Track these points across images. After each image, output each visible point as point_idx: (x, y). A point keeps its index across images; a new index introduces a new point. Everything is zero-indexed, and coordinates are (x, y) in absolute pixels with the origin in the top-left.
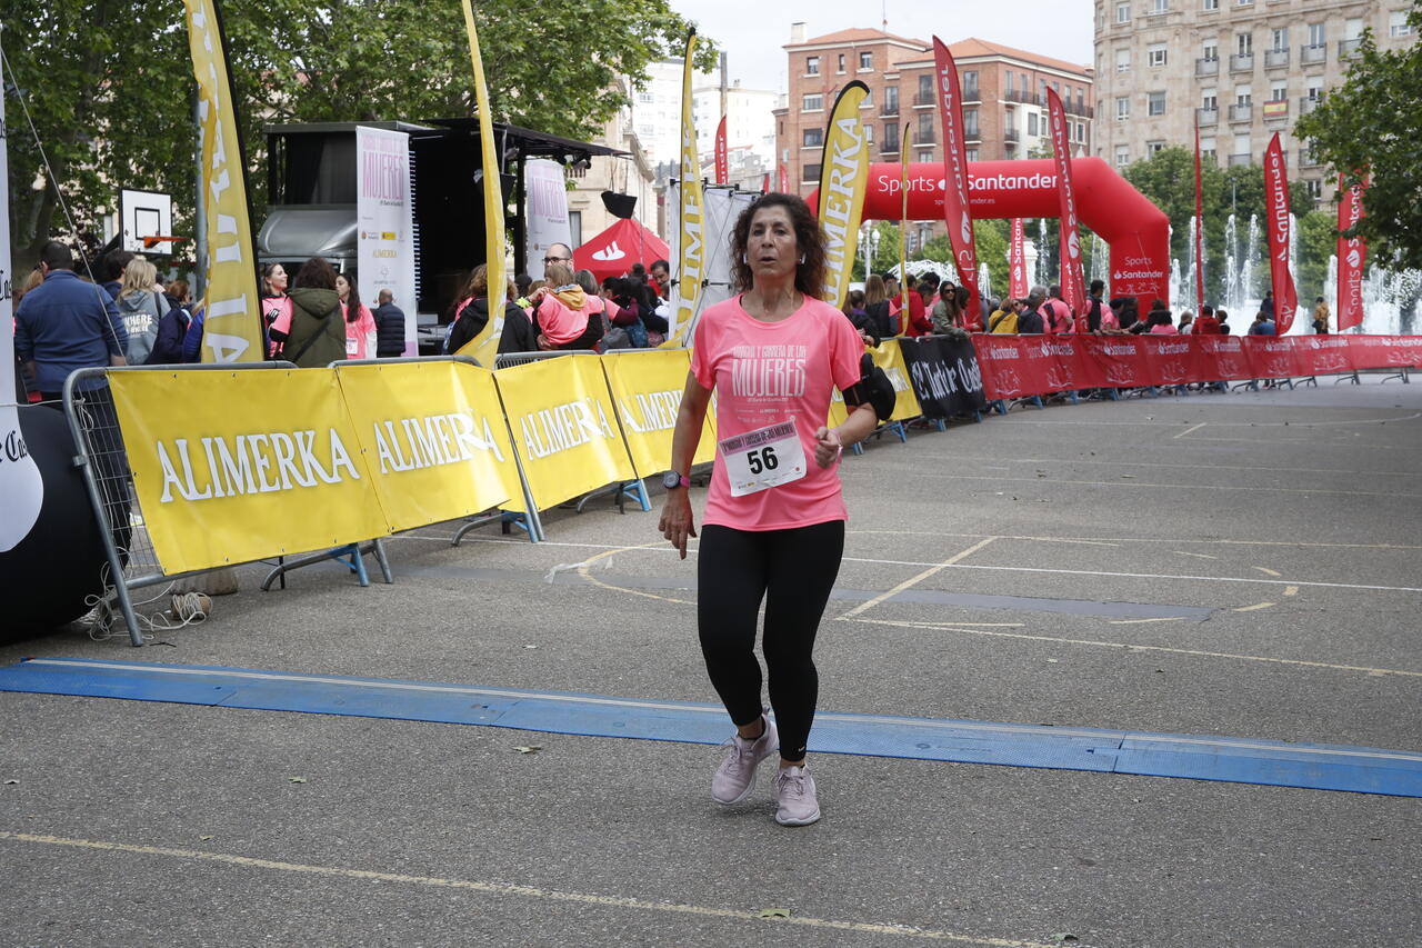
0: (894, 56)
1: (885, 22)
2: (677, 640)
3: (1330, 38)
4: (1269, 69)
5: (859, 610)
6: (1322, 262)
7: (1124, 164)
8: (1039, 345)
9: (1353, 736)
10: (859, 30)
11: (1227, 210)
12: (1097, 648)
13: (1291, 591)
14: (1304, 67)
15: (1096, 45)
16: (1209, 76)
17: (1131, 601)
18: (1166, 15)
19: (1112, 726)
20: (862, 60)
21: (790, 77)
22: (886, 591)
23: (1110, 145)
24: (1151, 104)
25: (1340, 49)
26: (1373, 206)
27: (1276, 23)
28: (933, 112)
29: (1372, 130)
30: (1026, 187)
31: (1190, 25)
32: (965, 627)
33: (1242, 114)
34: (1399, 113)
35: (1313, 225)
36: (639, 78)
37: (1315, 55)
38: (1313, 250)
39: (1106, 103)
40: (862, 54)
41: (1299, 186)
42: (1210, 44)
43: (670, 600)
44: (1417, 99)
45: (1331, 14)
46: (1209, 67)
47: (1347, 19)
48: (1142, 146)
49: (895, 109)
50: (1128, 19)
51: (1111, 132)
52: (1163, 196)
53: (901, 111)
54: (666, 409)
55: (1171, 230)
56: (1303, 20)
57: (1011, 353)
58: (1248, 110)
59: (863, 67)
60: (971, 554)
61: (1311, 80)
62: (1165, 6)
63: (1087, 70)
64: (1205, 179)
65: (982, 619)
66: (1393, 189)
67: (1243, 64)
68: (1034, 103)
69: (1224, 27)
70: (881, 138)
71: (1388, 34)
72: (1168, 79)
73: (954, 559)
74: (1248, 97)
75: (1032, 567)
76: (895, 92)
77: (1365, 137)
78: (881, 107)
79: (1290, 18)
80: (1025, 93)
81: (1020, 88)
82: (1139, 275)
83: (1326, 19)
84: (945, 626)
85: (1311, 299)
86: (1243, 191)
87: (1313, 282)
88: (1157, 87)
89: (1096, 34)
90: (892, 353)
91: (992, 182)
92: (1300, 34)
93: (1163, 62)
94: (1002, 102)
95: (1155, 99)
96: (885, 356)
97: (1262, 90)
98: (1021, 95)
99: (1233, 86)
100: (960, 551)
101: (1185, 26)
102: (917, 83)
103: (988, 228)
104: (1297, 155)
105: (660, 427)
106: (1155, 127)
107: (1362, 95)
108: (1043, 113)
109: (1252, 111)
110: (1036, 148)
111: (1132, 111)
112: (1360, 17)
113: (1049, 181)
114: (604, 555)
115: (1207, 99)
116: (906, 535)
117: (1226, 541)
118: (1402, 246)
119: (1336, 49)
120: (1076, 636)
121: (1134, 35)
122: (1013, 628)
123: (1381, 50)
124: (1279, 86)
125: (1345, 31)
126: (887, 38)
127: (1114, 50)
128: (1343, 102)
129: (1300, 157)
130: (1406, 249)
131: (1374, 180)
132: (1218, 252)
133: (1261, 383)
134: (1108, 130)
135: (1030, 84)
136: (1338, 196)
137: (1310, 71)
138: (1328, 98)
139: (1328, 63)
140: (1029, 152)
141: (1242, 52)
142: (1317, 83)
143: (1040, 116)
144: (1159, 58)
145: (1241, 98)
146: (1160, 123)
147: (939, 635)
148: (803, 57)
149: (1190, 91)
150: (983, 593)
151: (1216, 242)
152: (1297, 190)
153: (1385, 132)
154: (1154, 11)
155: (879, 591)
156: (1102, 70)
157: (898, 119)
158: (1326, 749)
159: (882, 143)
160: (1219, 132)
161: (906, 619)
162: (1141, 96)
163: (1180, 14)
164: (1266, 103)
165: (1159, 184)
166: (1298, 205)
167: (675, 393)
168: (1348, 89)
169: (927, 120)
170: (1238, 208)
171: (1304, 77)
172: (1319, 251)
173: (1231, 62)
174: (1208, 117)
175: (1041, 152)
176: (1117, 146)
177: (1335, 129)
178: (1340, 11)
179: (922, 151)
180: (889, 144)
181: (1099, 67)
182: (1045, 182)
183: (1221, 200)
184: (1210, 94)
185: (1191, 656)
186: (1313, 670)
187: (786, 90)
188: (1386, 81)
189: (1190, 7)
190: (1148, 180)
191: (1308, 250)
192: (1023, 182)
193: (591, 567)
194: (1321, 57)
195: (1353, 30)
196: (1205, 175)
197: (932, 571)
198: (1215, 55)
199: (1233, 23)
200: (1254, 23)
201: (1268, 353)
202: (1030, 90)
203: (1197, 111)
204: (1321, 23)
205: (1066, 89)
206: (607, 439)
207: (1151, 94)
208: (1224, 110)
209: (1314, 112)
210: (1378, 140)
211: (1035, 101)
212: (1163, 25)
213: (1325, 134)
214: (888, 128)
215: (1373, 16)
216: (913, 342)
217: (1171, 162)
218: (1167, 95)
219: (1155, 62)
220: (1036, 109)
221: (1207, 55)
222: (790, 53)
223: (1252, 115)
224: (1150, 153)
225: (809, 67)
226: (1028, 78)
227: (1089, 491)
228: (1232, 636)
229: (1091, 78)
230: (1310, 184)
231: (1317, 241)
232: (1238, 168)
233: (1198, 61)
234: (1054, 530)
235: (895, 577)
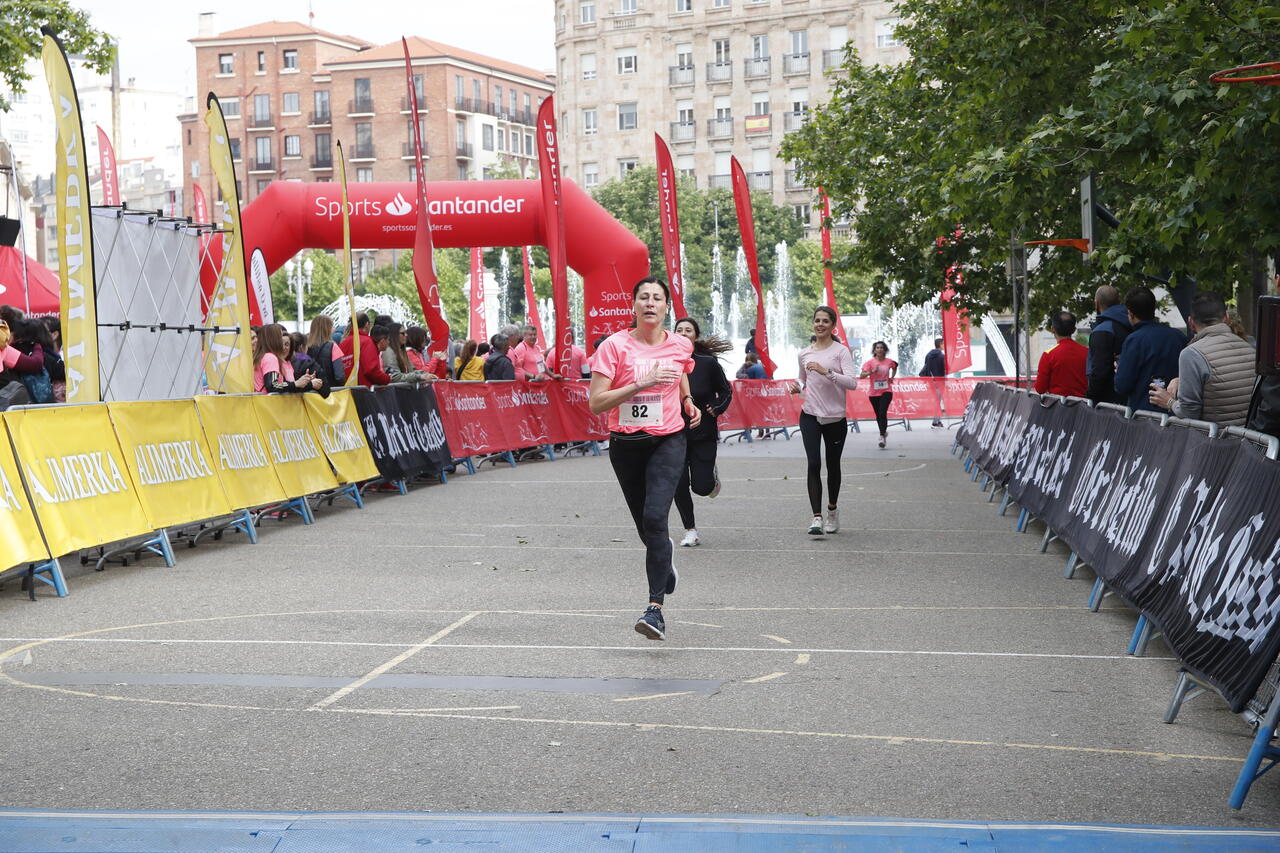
0: (323, 54)
1: (312, 15)
2: (123, 743)
3: (815, 47)
4: (749, 80)
5: (333, 699)
6: (814, 296)
7: (593, 184)
8: (510, 394)
9: (877, 807)
10: (281, 23)
11: (709, 238)
12: (602, 728)
13: (803, 659)
14: (787, 79)
15: (557, 48)
16: (685, 86)
17: (634, 676)
18: (634, 17)
19: (627, 810)
20: (286, 59)
21: (198, 77)
22: (360, 677)
23: (577, 161)
24: (621, 116)
25: (824, 59)
26: (867, 234)
27: (754, 29)
28: (372, 121)
29: (863, 152)
30: (487, 211)
31: (662, 29)
32: (454, 713)
33: (722, 130)
34: (890, 133)
35: (802, 255)
36: (18, 76)
37: (798, 65)
38: (804, 283)
39: (571, 114)
40: (285, 51)
41: (786, 212)
42: (685, 50)
43: (108, 697)
44: (907, 119)
45: (813, 21)
46: (684, 76)
47: (831, 26)
48: (613, 164)
49: (326, 117)
50: (592, 20)
51: (577, 149)
52: (640, 221)
53: (333, 120)
54: (84, 475)
55: (649, 260)
56: (784, 26)
57: (478, 403)
58: (729, 123)
59: (287, 66)
60: (453, 632)
61: (796, 92)
62: (634, 7)
63: (548, 76)
64: (684, 202)
65: (472, 702)
66: (889, 217)
67: (721, 73)
68: (488, 113)
69: (699, 31)
70: (310, 151)
71: (874, 44)
72: (640, 89)
73: (434, 638)
74: (728, 110)
75: (521, 643)
76: (326, 97)
77: (855, 160)
78: (311, 114)
79: (770, 23)
80: (479, 102)
81: (472, 95)
82: (617, 312)
83: (808, 26)
84: (432, 712)
85: (804, 338)
86: (726, 217)
87: (806, 318)
88: (628, 97)
89: (558, 35)
90: (343, 404)
91: (448, 206)
92: (781, 42)
93: (633, 69)
94: (452, 111)
95: (626, 111)
96: (335, 409)
97: (742, 102)
98: (473, 103)
99: (711, 97)
100: (439, 629)
101: (656, 29)
102: (353, 85)
103: (443, 259)
104: (783, 176)
105: (77, 496)
106: (626, 143)
107: (851, 115)
108: (500, 124)
109: (733, 125)
110: (493, 165)
111: (600, 125)
112: (845, 25)
113: (513, 205)
114: (18, 649)
115: (683, 112)
116: (375, 614)
117: (731, 608)
118: (898, 279)
119: (821, 59)
120: (577, 716)
121: (600, 37)
122: (507, 711)
123: (868, 62)
124: (761, 99)
125: (829, 39)
126: (316, 34)
127: (578, 55)
128: (832, 121)
129: (786, 178)
130: (902, 282)
131: (867, 206)
132: (701, 284)
133: (755, 433)
134: (574, 146)
135: (484, 91)
136: (827, 223)
137: (793, 83)
138: (813, 117)
139: (812, 74)
140: (485, 169)
141: (719, 60)
142: (801, 97)
143: (496, 128)
144: (628, 65)
145: (720, 111)
146: (630, 137)
147: (427, 722)
148: (214, 53)
149: (663, 103)
150: (470, 674)
151: (702, 275)
152: (785, 215)
153: (875, 154)
154: (621, 12)
155: (353, 677)
156: (565, 77)
157: (330, 128)
158: (850, 820)
159: (312, 157)
160: (698, 150)
161: (387, 706)
162: (610, 107)
163: (650, 15)
164: (747, 118)
165: (634, 208)
166: (786, 232)
167: (93, 456)
168: (835, 106)
169: (363, 131)
170: (721, 235)
171: (787, 91)
172: (810, 284)
173: (708, 71)
174: (685, 133)
175: (499, 169)
176: (584, 164)
177: (823, 150)
178: (823, 18)
179: (360, 167)
180: (320, 158)
181: (562, 73)
182: (510, 206)
183: (702, 226)
184: (686, 106)
185: (703, 733)
186: (831, 741)
187: (194, 92)
188: (874, 99)
189: (660, 7)
190: (621, 202)
191: (798, 283)
192: (483, 205)
193: (5, 664)
194: (805, 67)
195: (838, 39)
196: (684, 198)
197: (411, 653)
198: (690, 62)
199: (708, 27)
200: (732, 27)
201: (763, 398)
202: (484, 98)
203: (672, 125)
204: (804, 30)
205: (525, 96)
206: (14, 510)
207: (621, 105)
208: (702, 125)
209: (801, 132)
210: (869, 163)
211: (489, 110)
212: (631, 27)
213: (814, 155)
214: (319, 138)
215: (858, 24)
216: (367, 391)
217: (646, 182)
218: (639, 108)
219: (624, 69)
220: (492, 120)
221: (682, 63)
222: (198, 48)
223: (733, 131)
224: (622, 172)
225: (222, 66)
226: (481, 84)
227: (576, 557)
228: (744, 709)
229: (554, 85)
230: (798, 209)
231: (808, 273)
232: (720, 191)
233: (671, 69)
234: (543, 602)
235: (368, 662)
